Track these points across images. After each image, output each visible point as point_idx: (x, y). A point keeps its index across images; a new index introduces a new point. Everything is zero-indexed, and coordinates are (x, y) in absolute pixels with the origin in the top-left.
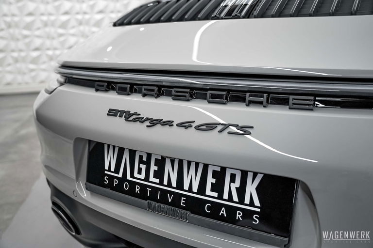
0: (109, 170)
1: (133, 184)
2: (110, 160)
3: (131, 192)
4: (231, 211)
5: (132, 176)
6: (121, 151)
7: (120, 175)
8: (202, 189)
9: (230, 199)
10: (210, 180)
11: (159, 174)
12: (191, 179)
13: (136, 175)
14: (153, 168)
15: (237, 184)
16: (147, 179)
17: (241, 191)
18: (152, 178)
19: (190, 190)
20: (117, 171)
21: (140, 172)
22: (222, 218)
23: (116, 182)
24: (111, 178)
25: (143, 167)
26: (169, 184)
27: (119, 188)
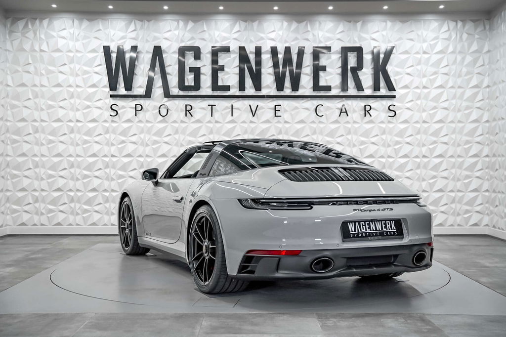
0: (352, 231)
1: (362, 234)
2: (351, 227)
3: (362, 236)
4: (390, 232)
5: (361, 231)
6: (355, 222)
7: (357, 232)
8: (382, 229)
9: (389, 230)
10: (384, 226)
11: (369, 228)
12: (379, 226)
13: (362, 230)
14: (367, 226)
15: (390, 225)
16: (366, 230)
17: (391, 226)
18: (368, 230)
19: (379, 230)
20: (355, 231)
21: (363, 229)
22: (389, 235)
23: (356, 235)
24: (353, 234)
25: (364, 227)
26: (373, 230)
27: (358, 236)
